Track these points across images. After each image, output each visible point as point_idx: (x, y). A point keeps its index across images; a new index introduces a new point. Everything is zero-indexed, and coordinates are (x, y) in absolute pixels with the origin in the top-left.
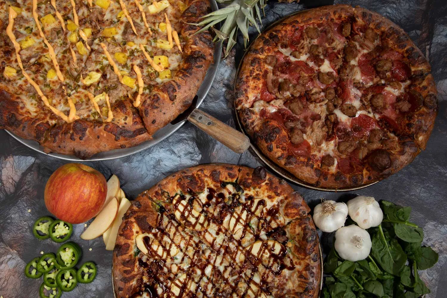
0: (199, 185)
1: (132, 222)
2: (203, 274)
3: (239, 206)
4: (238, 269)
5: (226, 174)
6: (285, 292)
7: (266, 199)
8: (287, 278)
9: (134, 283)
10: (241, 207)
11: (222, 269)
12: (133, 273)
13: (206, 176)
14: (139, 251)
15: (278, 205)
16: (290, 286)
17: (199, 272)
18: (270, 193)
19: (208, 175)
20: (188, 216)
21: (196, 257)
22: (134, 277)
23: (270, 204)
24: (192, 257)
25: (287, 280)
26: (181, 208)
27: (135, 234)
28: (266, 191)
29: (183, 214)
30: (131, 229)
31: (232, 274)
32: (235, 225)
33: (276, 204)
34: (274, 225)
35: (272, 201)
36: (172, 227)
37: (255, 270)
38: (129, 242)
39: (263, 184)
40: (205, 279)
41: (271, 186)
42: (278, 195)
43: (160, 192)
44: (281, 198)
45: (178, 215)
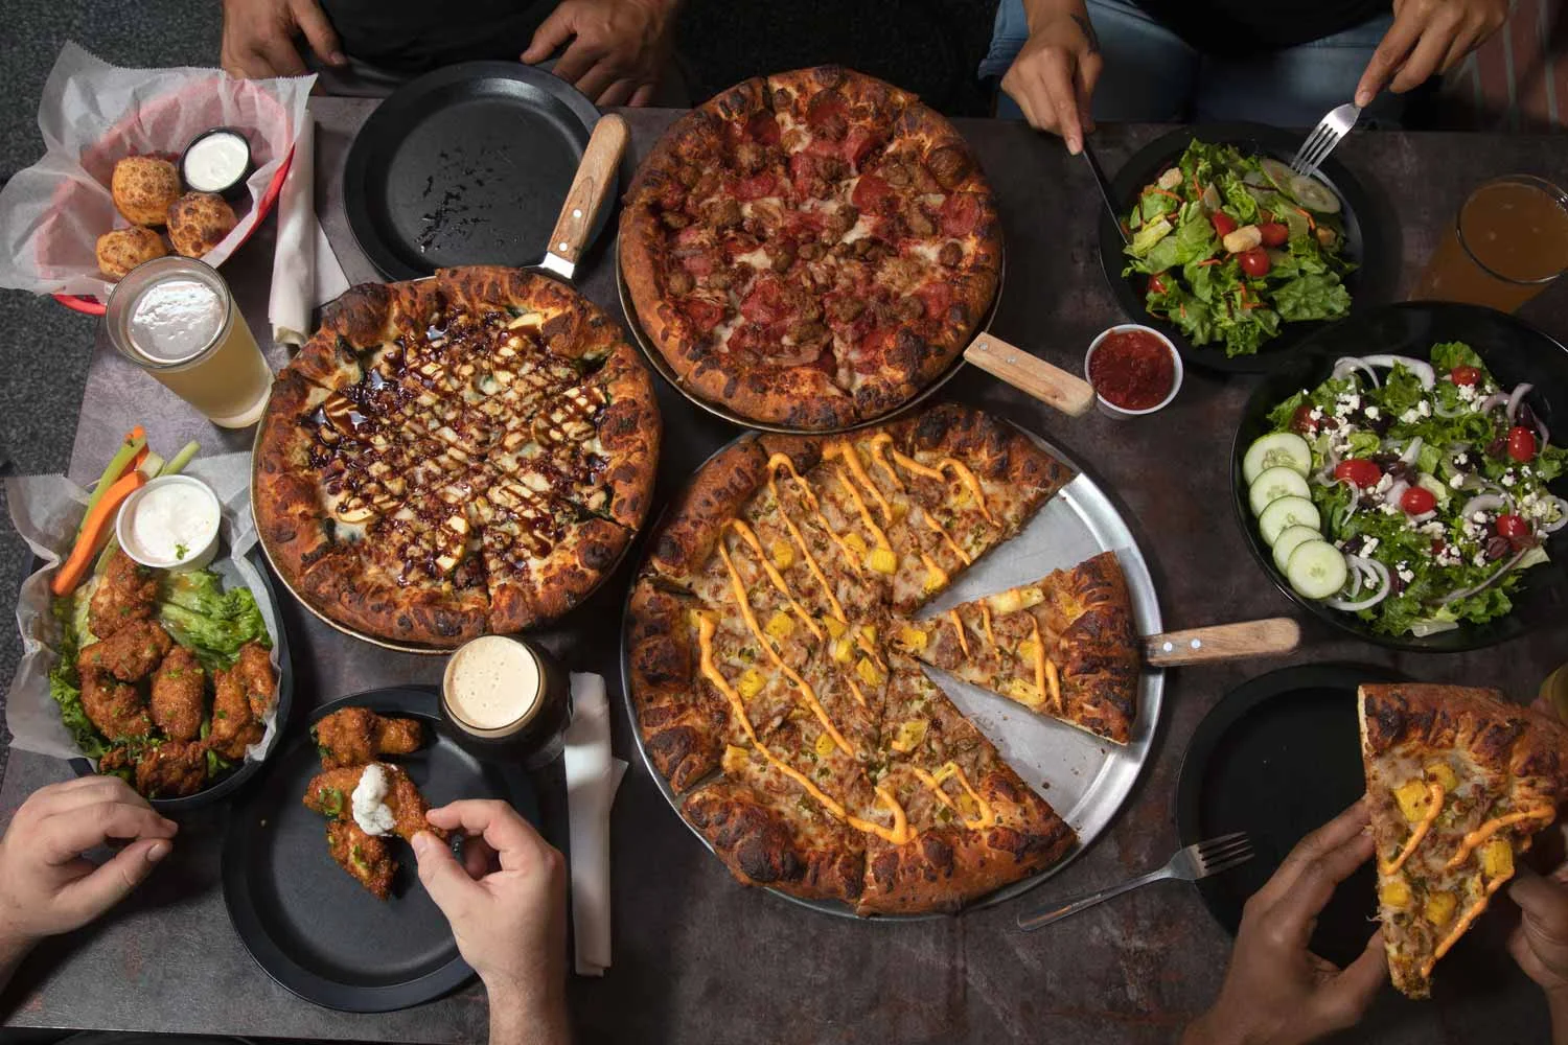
0: (615, 438)
1: (565, 307)
2: (443, 423)
3: (550, 508)
4: (435, 486)
5: (626, 496)
6: (364, 558)
7: (546, 561)
8: (388, 569)
9: (461, 300)
10: (547, 511)
11: (443, 459)
12: (477, 300)
13: (630, 454)
14: (516, 315)
15: (528, 581)
16: (372, 571)
17: (451, 416)
18: (555, 568)
19: (631, 460)
20: (565, 411)
21: (480, 415)
22: (470, 300)
23: (535, 564)
24: (481, 408)
25: (384, 568)
26: (582, 401)
27: (544, 311)
28: (562, 562)
29: (570, 401)
30: (553, 304)
31: (427, 474)
32: (517, 495)
33: (532, 578)
34: (493, 565)
35: (539, 571)
36: (546, 382)
37: (422, 515)
38: (531, 299)
39: (577, 561)
40: (434, 424)
41: (569, 572)
42: (547, 582)
43: (621, 367)
44: (540, 588)
45: (572, 392)
